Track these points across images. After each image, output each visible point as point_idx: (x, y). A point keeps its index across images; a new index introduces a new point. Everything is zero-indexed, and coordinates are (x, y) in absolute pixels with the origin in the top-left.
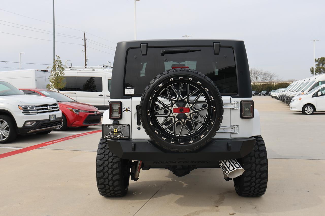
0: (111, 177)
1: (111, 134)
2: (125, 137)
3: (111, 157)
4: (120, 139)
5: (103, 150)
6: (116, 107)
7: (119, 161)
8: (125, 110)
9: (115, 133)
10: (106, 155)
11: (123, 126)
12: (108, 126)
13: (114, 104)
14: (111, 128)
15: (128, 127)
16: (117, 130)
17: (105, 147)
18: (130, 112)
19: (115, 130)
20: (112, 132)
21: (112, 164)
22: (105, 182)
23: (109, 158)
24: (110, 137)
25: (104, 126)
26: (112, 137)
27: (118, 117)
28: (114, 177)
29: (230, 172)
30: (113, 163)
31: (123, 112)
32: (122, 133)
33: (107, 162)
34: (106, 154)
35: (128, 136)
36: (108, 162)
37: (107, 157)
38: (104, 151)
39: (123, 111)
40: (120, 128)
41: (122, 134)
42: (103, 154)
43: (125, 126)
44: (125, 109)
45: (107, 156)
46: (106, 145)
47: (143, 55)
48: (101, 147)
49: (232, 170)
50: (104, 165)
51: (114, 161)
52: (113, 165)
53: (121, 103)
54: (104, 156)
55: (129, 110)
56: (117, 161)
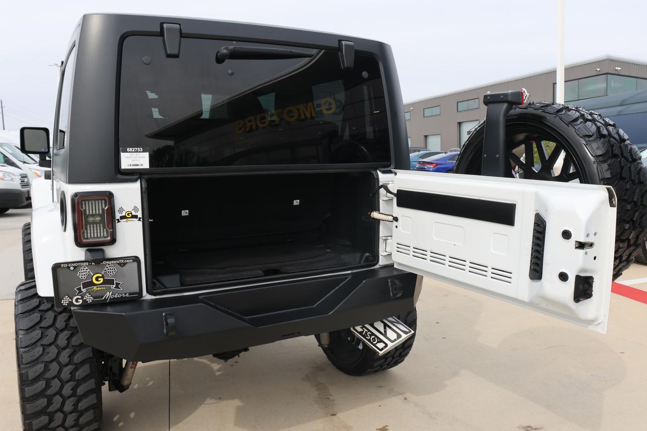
0: (72, 404)
1: (84, 290)
2: (127, 295)
3: (64, 348)
4: (115, 302)
5: (37, 333)
6: (95, 209)
7: (91, 355)
8: (123, 218)
9: (95, 288)
10: (50, 345)
11: (120, 264)
12: (72, 268)
13: (89, 200)
14: (84, 273)
15: (135, 264)
16: (103, 277)
17: (40, 322)
18: (139, 220)
19: (97, 279)
20: (86, 285)
21: (70, 367)
22: (53, 421)
23: (58, 354)
24: (81, 301)
25: (58, 270)
26: (89, 299)
27: (104, 239)
28: (79, 402)
29: (391, 344)
30: (74, 367)
31: (119, 222)
32: (117, 284)
33: (54, 367)
34: (48, 343)
35: (137, 290)
36: (59, 363)
37: (53, 350)
38: (40, 336)
39: (118, 220)
40: (110, 270)
41: (117, 287)
42: (39, 344)
43: (127, 263)
44: (123, 214)
45: (53, 347)
46: (41, 316)
47: (169, 56)
48: (27, 323)
49: (395, 340)
50: (48, 375)
51: (78, 358)
52: (76, 369)
53: (109, 196)
54: (42, 348)
55: (136, 217)
56: (84, 358)
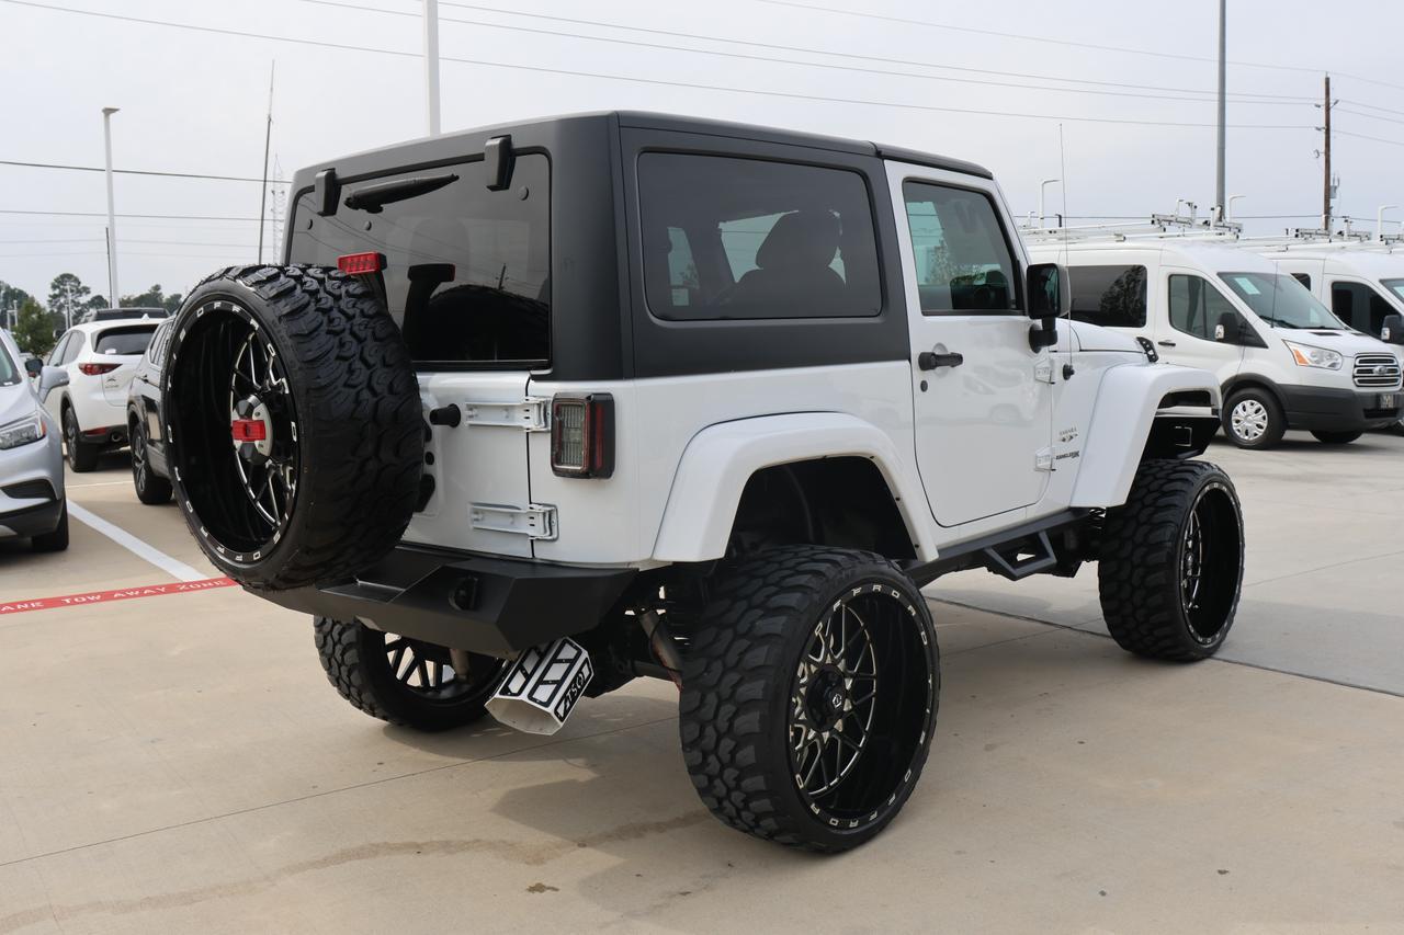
29: (524, 697)
49: (535, 700)
